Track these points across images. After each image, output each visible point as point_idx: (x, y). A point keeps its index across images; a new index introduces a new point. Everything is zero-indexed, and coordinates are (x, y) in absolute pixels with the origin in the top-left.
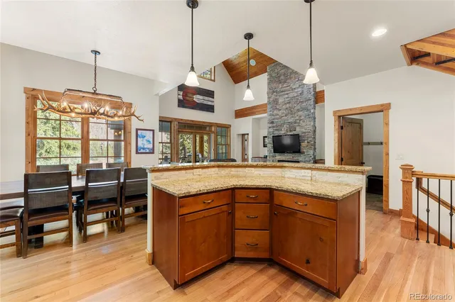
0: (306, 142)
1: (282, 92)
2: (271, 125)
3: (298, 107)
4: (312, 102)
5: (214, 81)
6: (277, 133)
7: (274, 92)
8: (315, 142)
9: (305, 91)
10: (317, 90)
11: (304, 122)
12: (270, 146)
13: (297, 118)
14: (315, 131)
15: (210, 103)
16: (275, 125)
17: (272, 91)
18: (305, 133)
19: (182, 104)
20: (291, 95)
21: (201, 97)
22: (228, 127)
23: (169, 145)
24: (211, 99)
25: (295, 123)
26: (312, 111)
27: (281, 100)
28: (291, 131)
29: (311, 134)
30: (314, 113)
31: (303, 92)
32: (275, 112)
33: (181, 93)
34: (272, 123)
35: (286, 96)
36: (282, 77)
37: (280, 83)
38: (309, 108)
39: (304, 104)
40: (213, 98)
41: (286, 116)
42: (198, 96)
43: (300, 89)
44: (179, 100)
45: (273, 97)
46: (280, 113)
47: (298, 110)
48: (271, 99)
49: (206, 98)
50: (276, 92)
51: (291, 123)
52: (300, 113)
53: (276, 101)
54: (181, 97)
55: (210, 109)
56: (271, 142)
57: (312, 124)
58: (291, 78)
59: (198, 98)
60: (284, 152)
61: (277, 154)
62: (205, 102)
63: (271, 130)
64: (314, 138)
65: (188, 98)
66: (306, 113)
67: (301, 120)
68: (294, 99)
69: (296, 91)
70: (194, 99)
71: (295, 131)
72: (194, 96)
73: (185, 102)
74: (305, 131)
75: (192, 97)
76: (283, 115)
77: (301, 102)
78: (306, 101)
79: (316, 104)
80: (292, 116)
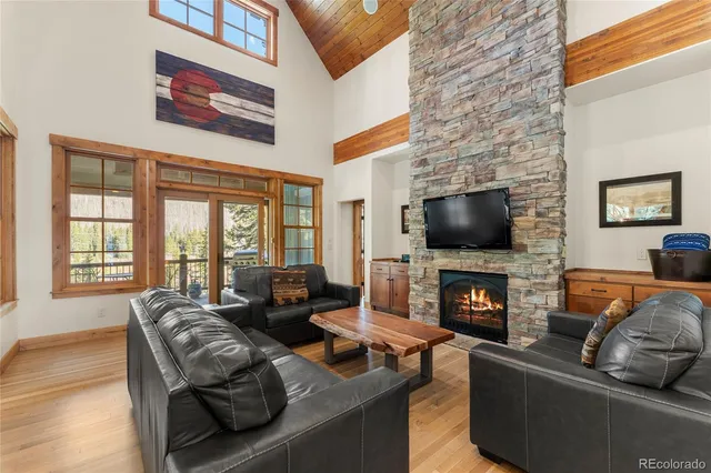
0: (532, 212)
1: (452, 68)
2: (419, 170)
3: (506, 103)
4: (554, 78)
5: (274, 63)
6: (435, 191)
8: (563, 213)
10: (570, 41)
11: (523, 148)
12: (418, 228)
13: (500, 139)
14: (563, 177)
15: (261, 119)
16: (430, 168)
17: (423, 72)
18: (527, 184)
19: (168, 110)
20: (480, 71)
21: (233, 100)
22: (315, 185)
23: (128, 226)
24: (264, 109)
25: (494, 154)
27: (447, 95)
28: (478, 182)
29: (550, 187)
30: (560, 114)
31: (519, 52)
32: (432, 131)
33: (168, 81)
34: (424, 162)
35: (465, 78)
36: (452, 26)
37: (446, 43)
38: (542, 99)
39: (525, 90)
40: (272, 106)
41: (463, 137)
42: (224, 97)
43: (510, 47)
44: (161, 102)
45: (426, 88)
46: (445, 132)
47: (504, 115)
48: (420, 97)
49: (251, 105)
50: (435, 73)
51: (480, 156)
52: (512, 122)
53: (433, 101)
54: (166, 93)
55: (264, 134)
56: (421, 218)
57: (553, 152)
58: (478, 21)
59: (222, 102)
60: (458, 247)
61: (436, 253)
62: (247, 116)
63: (420, 184)
64: (562, 197)
65: (189, 98)
66: (531, 118)
67: (513, 143)
68: (489, 82)
69: (496, 54)
70: (212, 103)
71: (492, 179)
72: (212, 96)
73: (180, 106)
74: (527, 178)
75: (205, 95)
76: (453, 137)
77: (514, 86)
78: (530, 80)
79: (566, 85)
80: (481, 134)
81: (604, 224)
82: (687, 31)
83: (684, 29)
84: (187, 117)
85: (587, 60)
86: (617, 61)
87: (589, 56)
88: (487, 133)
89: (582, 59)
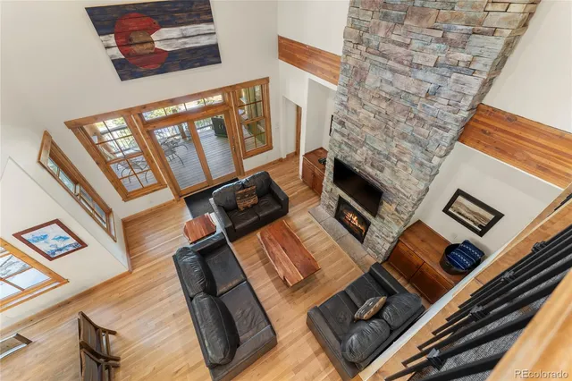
0: (394, 206)
1: (382, 54)
3: (406, 127)
7: (360, 42)
9: (446, 91)
11: (406, 169)
13: (395, 150)
15: (204, 41)
16: (346, 132)
18: (398, 191)
19: (128, 68)
20: (403, 83)
21: (173, 32)
22: (262, 84)
23: (140, 158)
24: (204, 27)
25: (388, 158)
26: (436, 160)
27: (371, 81)
31: (437, 91)
32: (353, 103)
33: (111, 40)
34: (342, 123)
35: (388, 75)
37: (385, 16)
38: (432, 148)
39: (424, 131)
40: (211, 21)
41: (373, 129)
42: (166, 33)
43: (432, 78)
44: (117, 63)
47: (404, 136)
49: (191, 29)
51: (379, 152)
52: (406, 145)
54: (117, 53)
55: (210, 55)
57: (422, 187)
59: (166, 40)
62: (191, 43)
65: (137, 49)
66: (419, 154)
67: (401, 160)
68: (405, 98)
69: (420, 75)
70: (158, 45)
71: (381, 171)
72: (154, 37)
73: (133, 61)
74: (399, 188)
75: (148, 39)
76: (366, 123)
77: (420, 119)
78: (431, 125)
79: (459, 140)
80: (385, 137)
81: (446, 210)
82: (559, 171)
83: (560, 167)
84: (142, 69)
85: (484, 132)
86: (502, 151)
87: (488, 130)
88: (389, 139)
89: (483, 127)
